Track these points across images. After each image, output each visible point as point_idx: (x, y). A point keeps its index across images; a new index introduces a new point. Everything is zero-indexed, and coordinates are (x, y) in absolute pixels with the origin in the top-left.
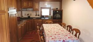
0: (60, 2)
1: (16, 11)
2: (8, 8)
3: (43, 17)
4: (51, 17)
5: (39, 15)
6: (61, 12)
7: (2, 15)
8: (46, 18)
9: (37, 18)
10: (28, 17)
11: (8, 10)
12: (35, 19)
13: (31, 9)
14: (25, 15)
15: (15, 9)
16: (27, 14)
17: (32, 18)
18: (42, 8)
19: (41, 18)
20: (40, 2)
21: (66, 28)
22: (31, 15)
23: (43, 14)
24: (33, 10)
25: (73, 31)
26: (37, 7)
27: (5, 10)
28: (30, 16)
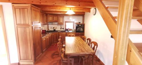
0: (83, 16)
1: (40, 25)
2: (32, 22)
3: (67, 30)
4: (74, 31)
5: (63, 29)
6: (83, 25)
7: (27, 28)
8: (70, 32)
9: (62, 31)
10: (54, 30)
11: (32, 24)
12: (59, 32)
13: (56, 23)
14: (51, 28)
15: (39, 23)
16: (52, 27)
17: (57, 31)
18: (66, 22)
19: (65, 31)
20: (65, 17)
21: (86, 41)
22: (56, 28)
23: (67, 28)
24: (58, 24)
25: (92, 43)
26: (61, 21)
27: (30, 24)
28: (55, 30)
